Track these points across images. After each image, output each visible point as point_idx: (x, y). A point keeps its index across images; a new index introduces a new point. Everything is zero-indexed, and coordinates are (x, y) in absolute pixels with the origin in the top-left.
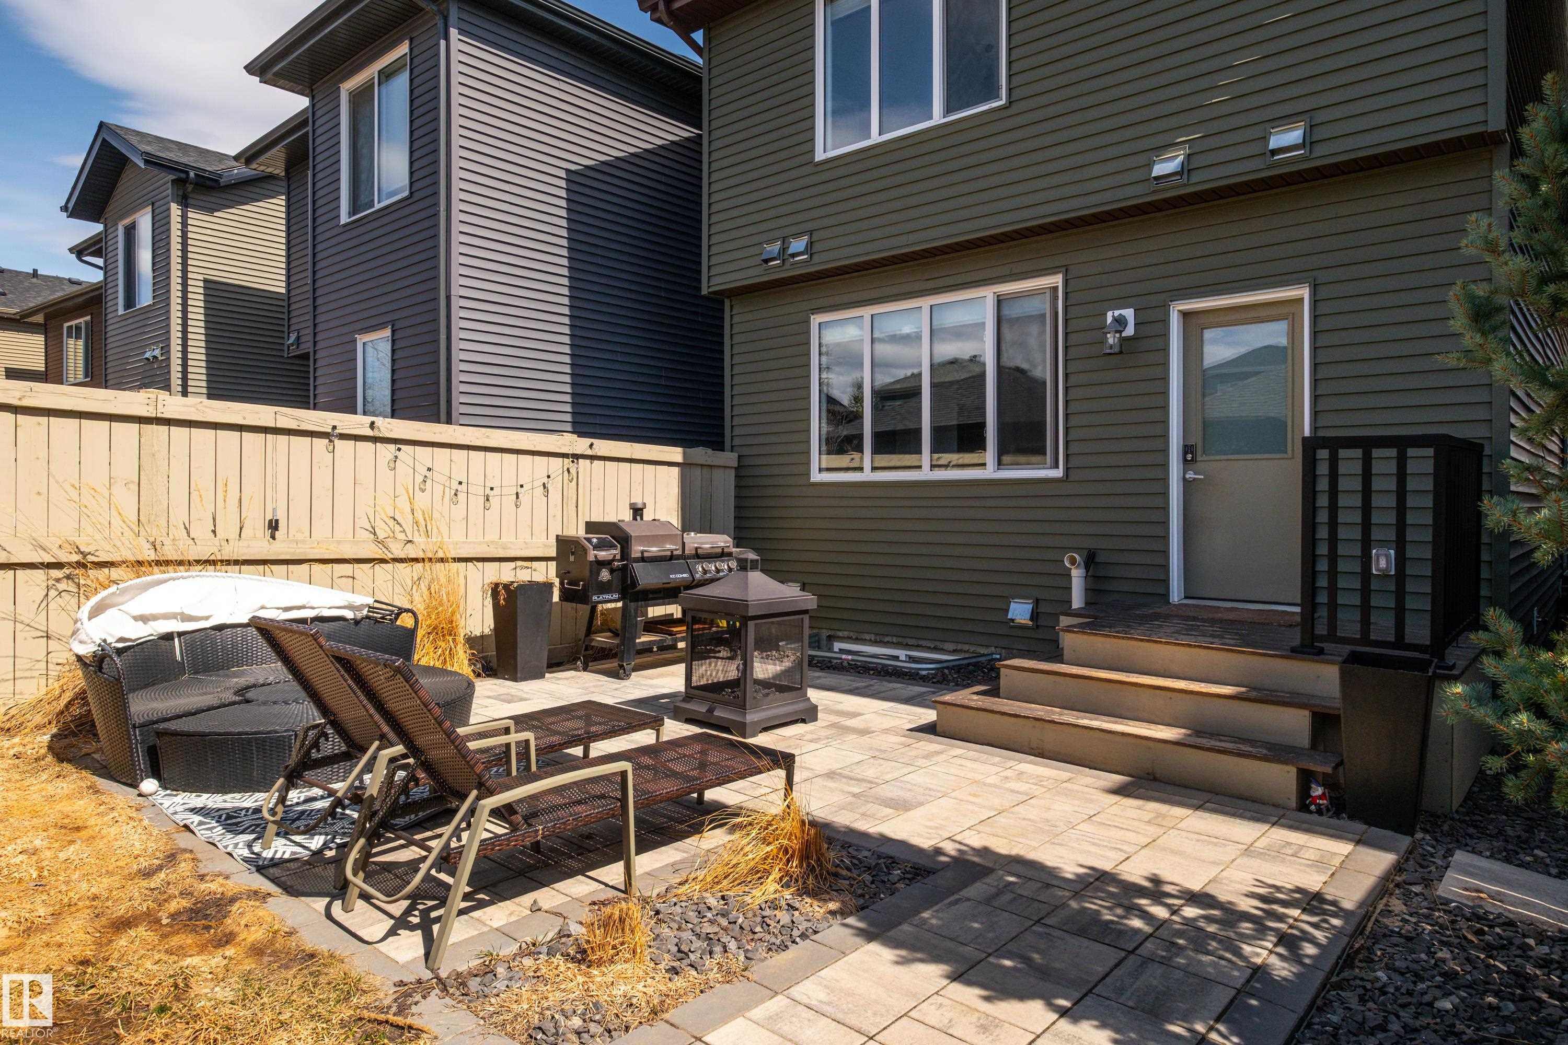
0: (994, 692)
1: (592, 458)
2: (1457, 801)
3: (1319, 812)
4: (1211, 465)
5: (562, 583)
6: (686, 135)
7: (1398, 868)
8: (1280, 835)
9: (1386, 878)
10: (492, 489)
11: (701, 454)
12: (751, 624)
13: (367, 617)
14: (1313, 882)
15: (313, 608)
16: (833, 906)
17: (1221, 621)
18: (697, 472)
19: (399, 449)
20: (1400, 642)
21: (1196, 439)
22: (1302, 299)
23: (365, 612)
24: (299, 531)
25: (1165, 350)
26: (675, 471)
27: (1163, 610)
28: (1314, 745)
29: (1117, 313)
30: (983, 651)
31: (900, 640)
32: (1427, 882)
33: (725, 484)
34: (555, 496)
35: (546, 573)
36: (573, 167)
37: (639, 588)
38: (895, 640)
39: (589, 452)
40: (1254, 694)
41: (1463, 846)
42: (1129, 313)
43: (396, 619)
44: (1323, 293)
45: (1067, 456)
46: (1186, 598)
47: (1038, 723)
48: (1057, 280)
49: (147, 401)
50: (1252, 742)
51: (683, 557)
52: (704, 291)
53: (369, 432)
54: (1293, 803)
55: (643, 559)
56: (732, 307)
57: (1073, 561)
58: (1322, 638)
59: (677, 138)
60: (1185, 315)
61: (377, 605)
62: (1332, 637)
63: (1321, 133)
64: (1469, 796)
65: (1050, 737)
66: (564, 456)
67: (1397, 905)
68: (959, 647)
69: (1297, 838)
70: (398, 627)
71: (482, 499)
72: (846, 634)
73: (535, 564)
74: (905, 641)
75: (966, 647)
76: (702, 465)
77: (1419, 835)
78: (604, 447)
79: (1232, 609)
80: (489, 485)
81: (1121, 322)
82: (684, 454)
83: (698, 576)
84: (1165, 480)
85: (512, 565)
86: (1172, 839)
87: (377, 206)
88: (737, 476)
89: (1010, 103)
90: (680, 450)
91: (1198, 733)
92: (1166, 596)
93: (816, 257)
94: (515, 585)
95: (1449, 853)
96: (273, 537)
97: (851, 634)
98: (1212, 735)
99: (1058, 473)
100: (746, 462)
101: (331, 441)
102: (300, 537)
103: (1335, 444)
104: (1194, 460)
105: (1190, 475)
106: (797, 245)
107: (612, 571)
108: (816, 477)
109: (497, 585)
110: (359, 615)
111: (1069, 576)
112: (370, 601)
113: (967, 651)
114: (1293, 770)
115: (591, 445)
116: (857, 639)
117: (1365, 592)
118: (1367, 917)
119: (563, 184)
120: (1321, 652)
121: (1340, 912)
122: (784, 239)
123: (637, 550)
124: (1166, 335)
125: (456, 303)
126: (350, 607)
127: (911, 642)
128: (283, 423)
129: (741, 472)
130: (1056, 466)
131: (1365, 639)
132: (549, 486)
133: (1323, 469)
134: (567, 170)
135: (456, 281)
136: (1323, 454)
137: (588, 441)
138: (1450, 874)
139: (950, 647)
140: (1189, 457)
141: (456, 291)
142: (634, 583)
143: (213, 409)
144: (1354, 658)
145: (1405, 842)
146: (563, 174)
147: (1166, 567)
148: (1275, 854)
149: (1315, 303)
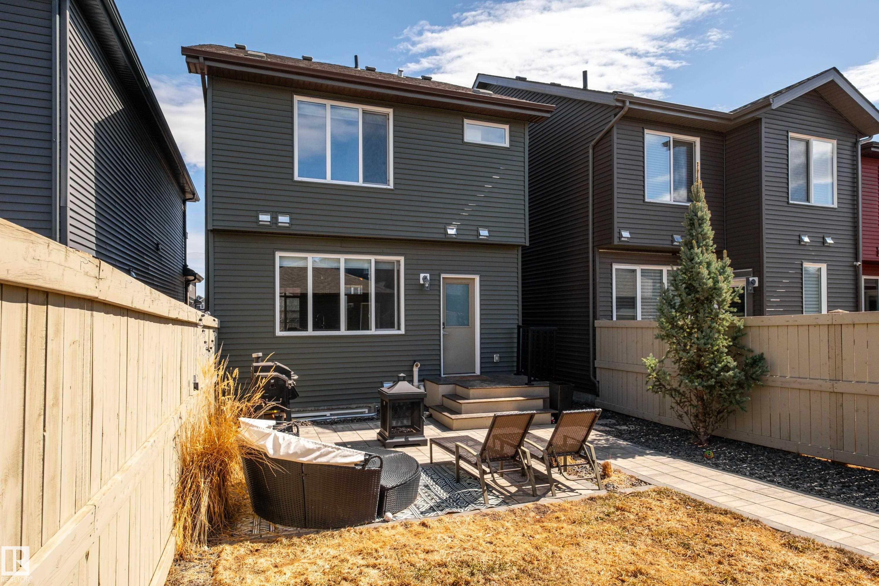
4: (449, 329)
21: (445, 321)
22: (477, 279)
25: (439, 290)
28: (544, 408)
29: (425, 275)
31: (329, 407)
36: (96, 121)
38: (326, 408)
42: (428, 276)
44: (484, 279)
45: (406, 326)
46: (444, 374)
48: (402, 258)
54: (550, 423)
56: (214, 237)
57: (417, 365)
60: (445, 279)
63: (493, 234)
72: (297, 409)
74: (330, 407)
81: (426, 278)
84: (440, 335)
88: (219, 333)
89: (395, 188)
92: (440, 374)
93: (293, 226)
97: (300, 409)
100: (225, 325)
104: (444, 328)
105: (444, 333)
108: (279, 333)
114: (550, 414)
116: (303, 411)
119: (94, 132)
120: (533, 384)
122: (275, 213)
124: (439, 285)
129: (221, 331)
130: (399, 329)
134: (95, 123)
146: (94, 125)
147: (440, 365)
149: (481, 282)
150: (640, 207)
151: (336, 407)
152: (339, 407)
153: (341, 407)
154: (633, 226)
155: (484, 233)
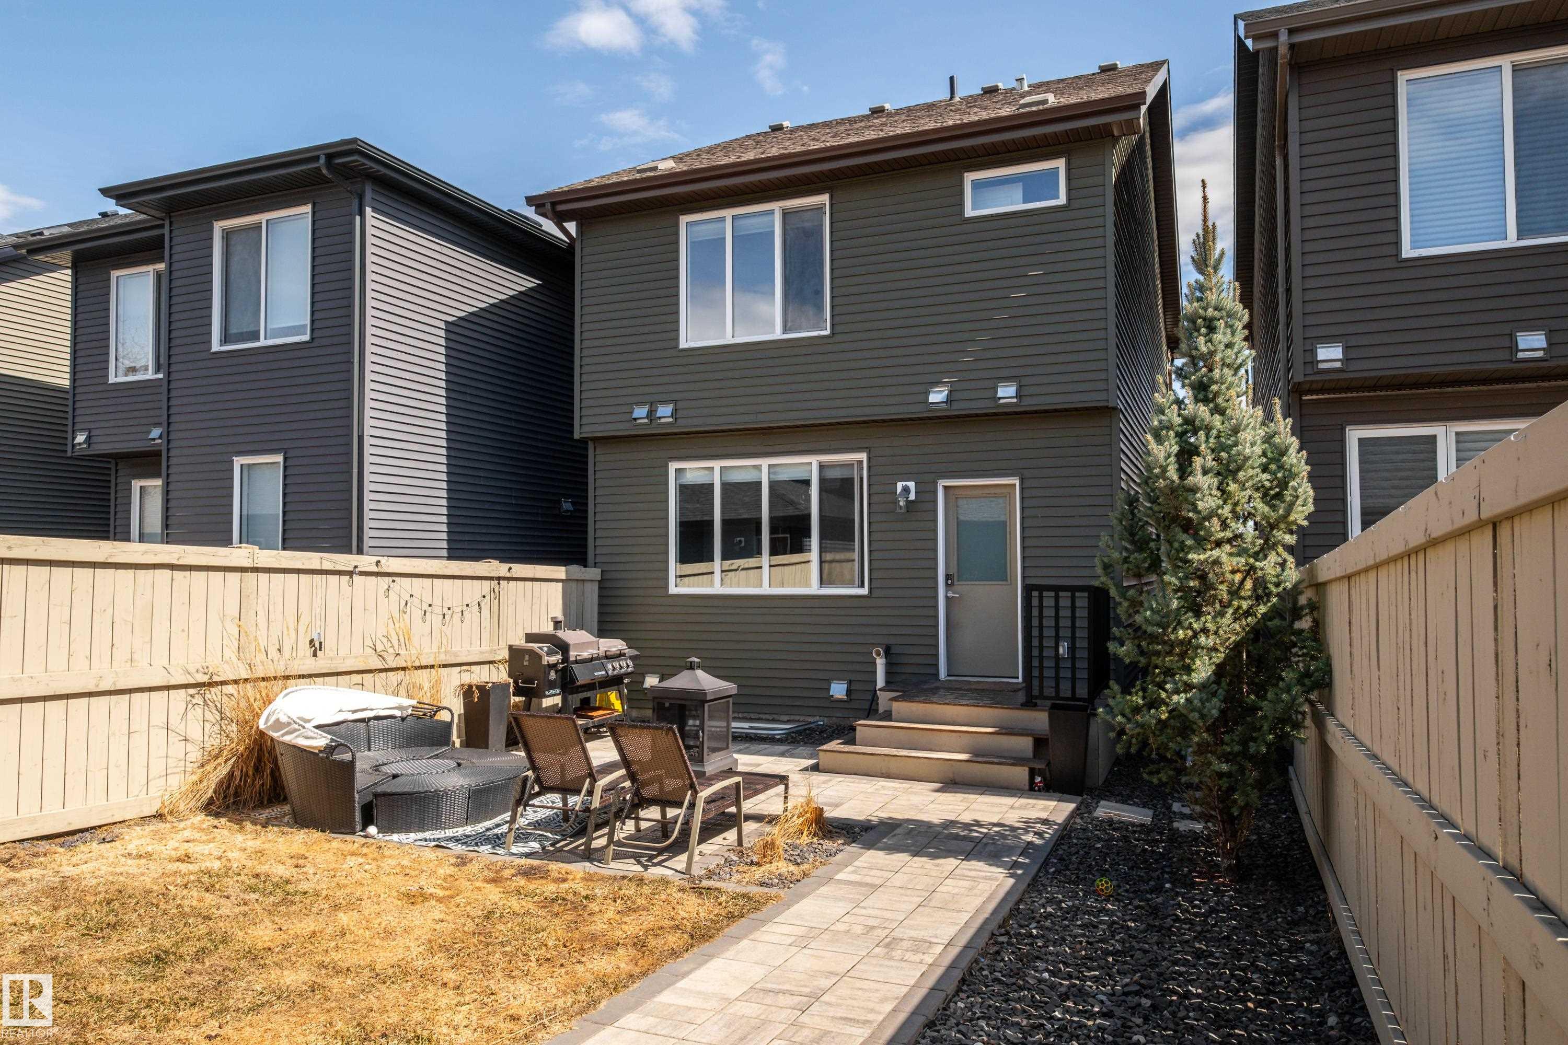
0: (853, 742)
1: (509, 579)
2: (1100, 782)
3: (1039, 790)
4: (963, 588)
5: (516, 682)
6: (530, 285)
7: (1078, 808)
8: (1023, 801)
9: (1073, 812)
10: (449, 609)
11: (577, 571)
12: (706, 705)
13: (411, 715)
14: (1044, 815)
15: (372, 710)
16: (840, 842)
17: (976, 690)
18: (574, 585)
19: (394, 581)
20: (1074, 698)
21: (953, 570)
22: (1015, 485)
23: (410, 711)
24: (331, 650)
25: (935, 511)
26: (560, 586)
27: (938, 684)
28: (1035, 756)
29: (904, 483)
30: (811, 719)
31: (746, 715)
32: (1090, 813)
33: (592, 593)
34: (485, 611)
35: (501, 675)
36: (450, 319)
37: (578, 684)
38: (740, 715)
39: (508, 575)
40: (1004, 731)
41: (1102, 799)
42: (911, 485)
43: (435, 715)
44: (1028, 483)
45: (871, 580)
46: (948, 675)
47: (886, 758)
48: (863, 456)
49: (248, 555)
50: (1005, 757)
51: (598, 658)
52: (577, 436)
53: (375, 569)
54: (1027, 787)
55: (576, 662)
56: (595, 448)
57: (878, 654)
58: (1037, 697)
59: (524, 289)
60: (946, 488)
61: (419, 705)
62: (1042, 696)
63: (1025, 391)
64: (1106, 780)
65: (894, 766)
66: (491, 579)
67: (1078, 821)
68: (792, 718)
69: (1032, 801)
70: (437, 721)
71: (441, 617)
73: (474, 668)
75: (797, 718)
76: (577, 580)
77: (1085, 796)
78: (520, 570)
79: (978, 682)
80: (446, 605)
81: (906, 490)
82: (567, 571)
83: (610, 673)
84: (936, 597)
85: (458, 669)
86: (974, 806)
87: (263, 342)
88: (600, 588)
89: (833, 333)
90: (563, 568)
91: (977, 755)
92: (937, 675)
93: (679, 421)
94: (490, 685)
95: (1098, 802)
96: (315, 655)
98: (983, 756)
99: (864, 591)
100: (608, 576)
101: (351, 577)
102: (331, 655)
103: (1041, 588)
104: (952, 584)
105: (950, 594)
106: (665, 411)
107: (556, 672)
108: (673, 590)
109: (470, 686)
110: (405, 714)
111: (874, 664)
112: (414, 702)
113: (798, 721)
114: (1027, 769)
115: (510, 568)
117: (1057, 668)
118: (1067, 825)
119: (442, 333)
120: (1035, 705)
121: (1056, 824)
122: (651, 404)
123: (573, 654)
124: (935, 501)
125: (368, 441)
126: (400, 708)
127: (753, 716)
128: (327, 566)
129: (603, 584)
130: (862, 585)
131: (1057, 697)
132: (483, 604)
133: (1035, 602)
134: (446, 322)
135: (368, 422)
136: (1035, 594)
137: (507, 566)
138: (1098, 809)
139: (785, 718)
140: (949, 582)
141: (368, 431)
142: (573, 679)
143: (286, 558)
144: (1054, 707)
145: (1079, 799)
146: (443, 325)
147: (936, 656)
148: (1024, 808)
149: (1022, 489)
150: (1388, 275)
151: (756, 716)
152: (761, 716)
153: (764, 717)
154: (1351, 329)
155: (1007, 392)
